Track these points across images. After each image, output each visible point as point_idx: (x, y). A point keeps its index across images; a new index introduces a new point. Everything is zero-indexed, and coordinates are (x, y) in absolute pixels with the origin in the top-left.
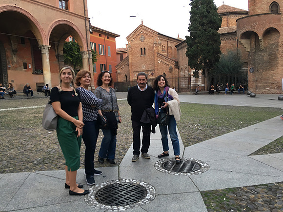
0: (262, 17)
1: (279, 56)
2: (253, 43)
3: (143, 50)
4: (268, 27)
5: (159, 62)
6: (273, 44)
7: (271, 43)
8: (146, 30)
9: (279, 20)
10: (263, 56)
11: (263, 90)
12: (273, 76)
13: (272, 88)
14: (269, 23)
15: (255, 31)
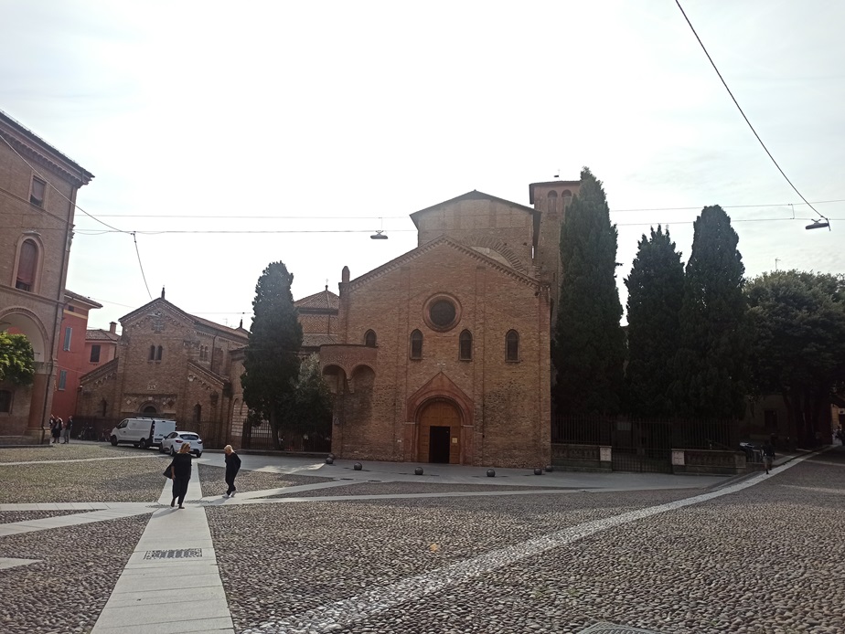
0: (351, 349)
1: (373, 405)
3: (156, 349)
4: (359, 363)
5: (191, 380)
6: (367, 387)
7: (364, 385)
8: (169, 311)
9: (375, 355)
10: (353, 403)
11: (351, 454)
12: (364, 433)
13: (362, 452)
14: (361, 359)
15: (342, 366)
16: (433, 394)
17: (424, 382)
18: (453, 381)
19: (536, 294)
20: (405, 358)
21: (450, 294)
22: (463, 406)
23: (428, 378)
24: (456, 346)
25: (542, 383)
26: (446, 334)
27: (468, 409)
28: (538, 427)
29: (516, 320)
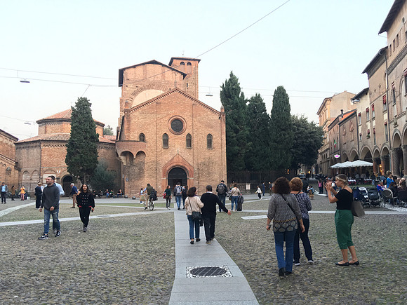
0: (136, 143)
1: (145, 170)
6: (142, 162)
9: (146, 146)
10: (135, 170)
11: (135, 195)
14: (140, 148)
15: (132, 152)
17: (170, 159)
18: (184, 158)
19: (219, 118)
20: (160, 147)
21: (181, 117)
22: (188, 169)
23: (172, 157)
24: (185, 142)
25: (223, 158)
26: (180, 136)
27: (191, 170)
29: (211, 129)
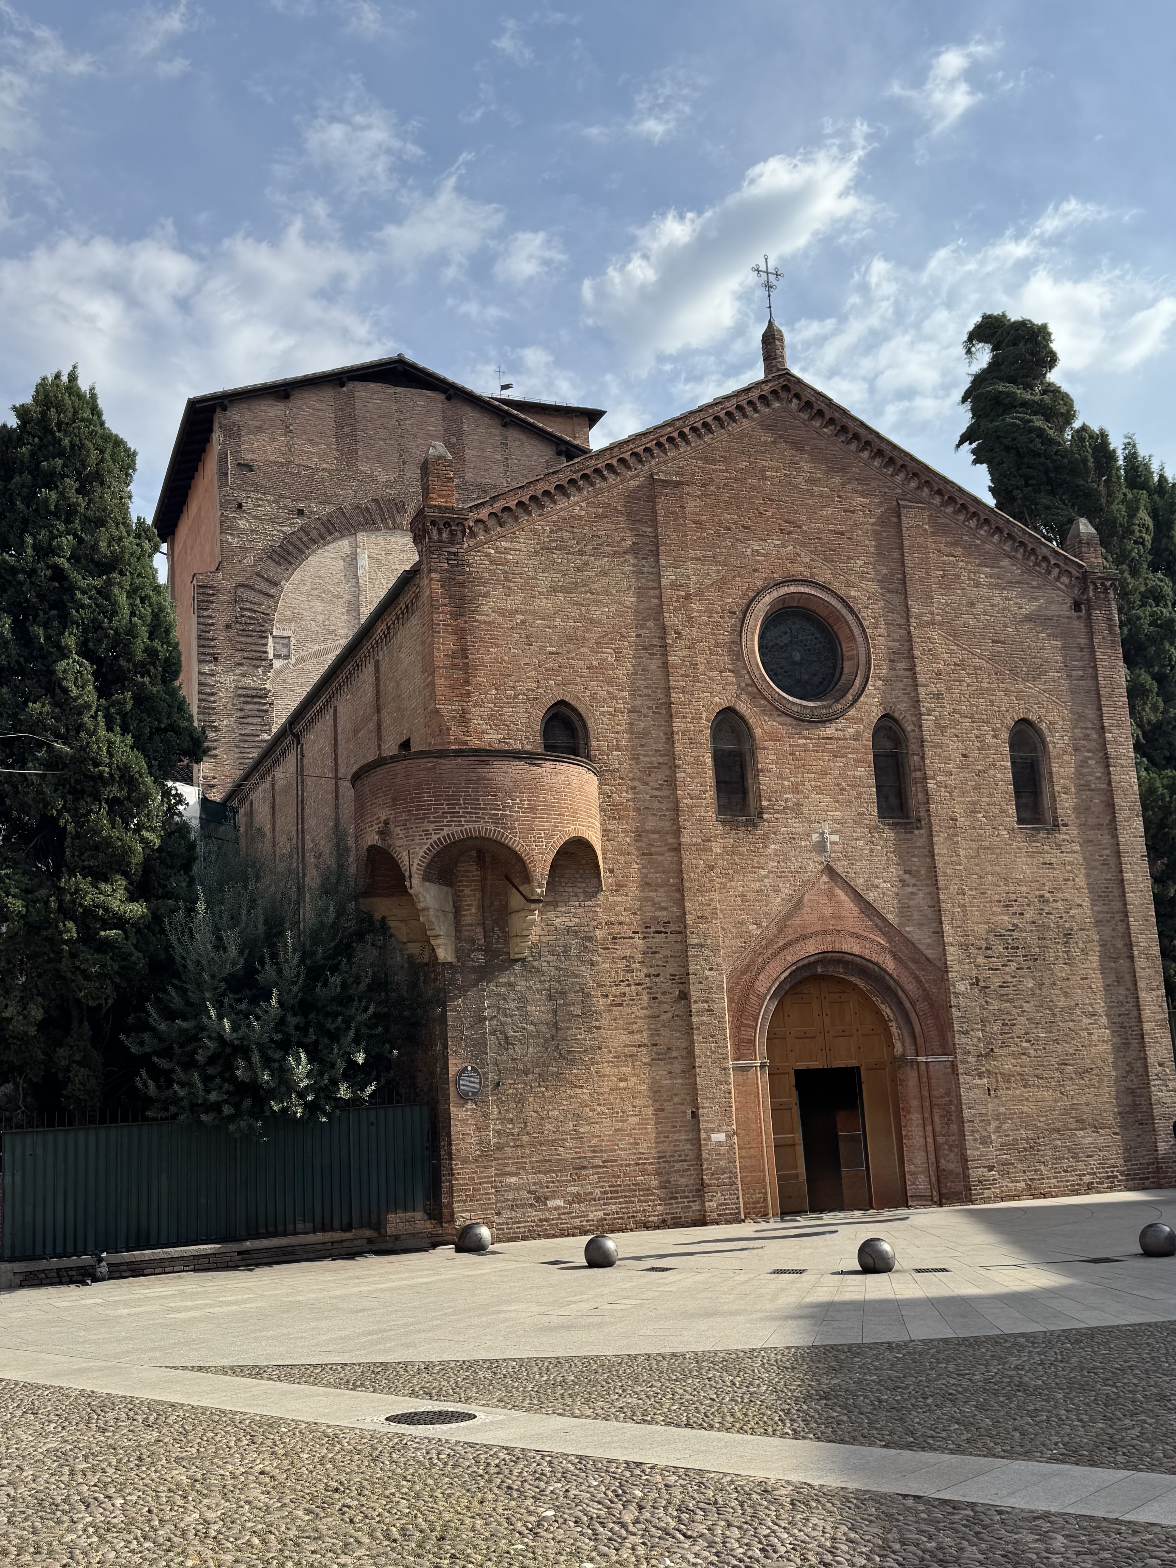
0: (542, 772)
1: (601, 1003)
2: (471, 914)
4: (570, 832)
10: (524, 998)
11: (536, 1215)
12: (577, 1119)
14: (575, 814)
15: (515, 842)
16: (811, 948)
17: (777, 904)
18: (871, 896)
19: (1077, 606)
20: (701, 814)
21: (823, 588)
22: (911, 987)
23: (786, 890)
24: (865, 773)
25: (1130, 896)
26: (830, 730)
27: (927, 996)
28: (1135, 1044)
29: (1033, 689)
